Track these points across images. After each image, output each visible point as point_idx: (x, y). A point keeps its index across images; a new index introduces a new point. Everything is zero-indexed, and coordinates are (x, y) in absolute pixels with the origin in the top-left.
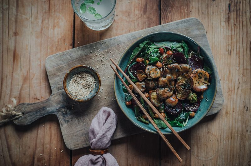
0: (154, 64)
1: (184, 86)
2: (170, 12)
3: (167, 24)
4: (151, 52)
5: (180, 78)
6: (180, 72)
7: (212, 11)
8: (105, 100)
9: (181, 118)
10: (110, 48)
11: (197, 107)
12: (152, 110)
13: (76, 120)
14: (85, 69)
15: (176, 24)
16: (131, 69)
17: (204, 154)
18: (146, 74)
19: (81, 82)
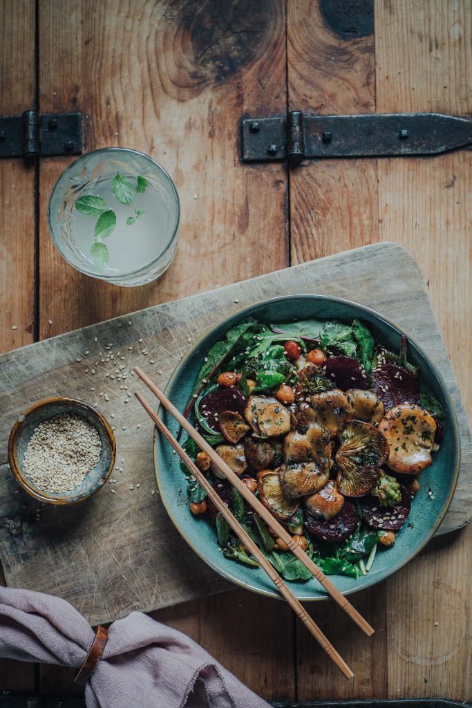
0: (271, 391)
1: (361, 457)
2: (318, 224)
3: (312, 265)
4: (260, 357)
5: (350, 435)
6: (347, 414)
7: (443, 221)
8: (131, 492)
9: (353, 551)
10: (141, 340)
11: (400, 517)
12: (266, 527)
13: (49, 553)
14: (71, 408)
15: (335, 263)
16: (204, 406)
17: (424, 648)
18: (247, 423)
19: (58, 444)
